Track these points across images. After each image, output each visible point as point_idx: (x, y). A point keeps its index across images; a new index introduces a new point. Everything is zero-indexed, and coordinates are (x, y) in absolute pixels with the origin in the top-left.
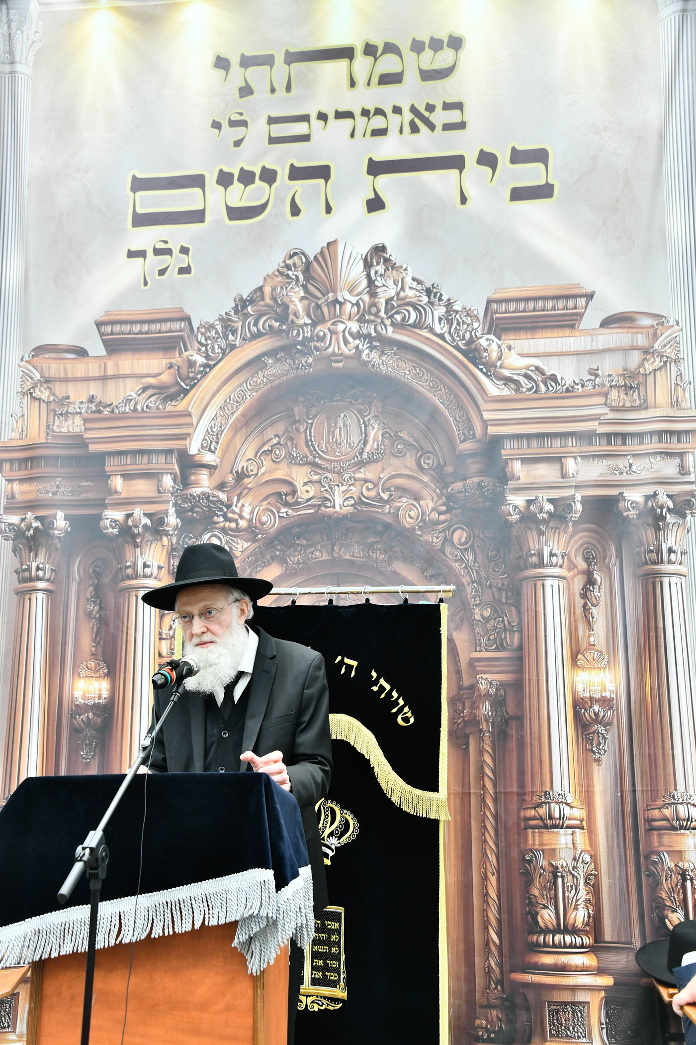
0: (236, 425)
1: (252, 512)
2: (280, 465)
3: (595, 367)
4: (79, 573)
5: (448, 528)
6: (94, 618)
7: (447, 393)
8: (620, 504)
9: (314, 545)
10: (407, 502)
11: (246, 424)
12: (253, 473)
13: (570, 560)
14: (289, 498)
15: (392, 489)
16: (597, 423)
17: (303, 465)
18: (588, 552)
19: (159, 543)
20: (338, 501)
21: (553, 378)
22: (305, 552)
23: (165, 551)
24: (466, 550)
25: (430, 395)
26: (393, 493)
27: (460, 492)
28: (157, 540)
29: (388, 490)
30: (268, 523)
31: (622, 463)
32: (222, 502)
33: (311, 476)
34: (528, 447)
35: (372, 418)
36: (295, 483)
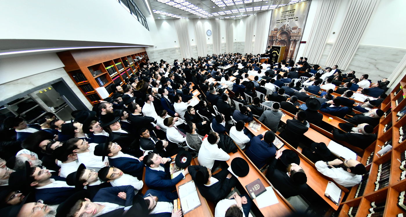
5: (287, 41)
16: (296, 35)
18: (294, 42)
21: (295, 32)
31: (297, 38)
34: (292, 36)
35: (285, 35)
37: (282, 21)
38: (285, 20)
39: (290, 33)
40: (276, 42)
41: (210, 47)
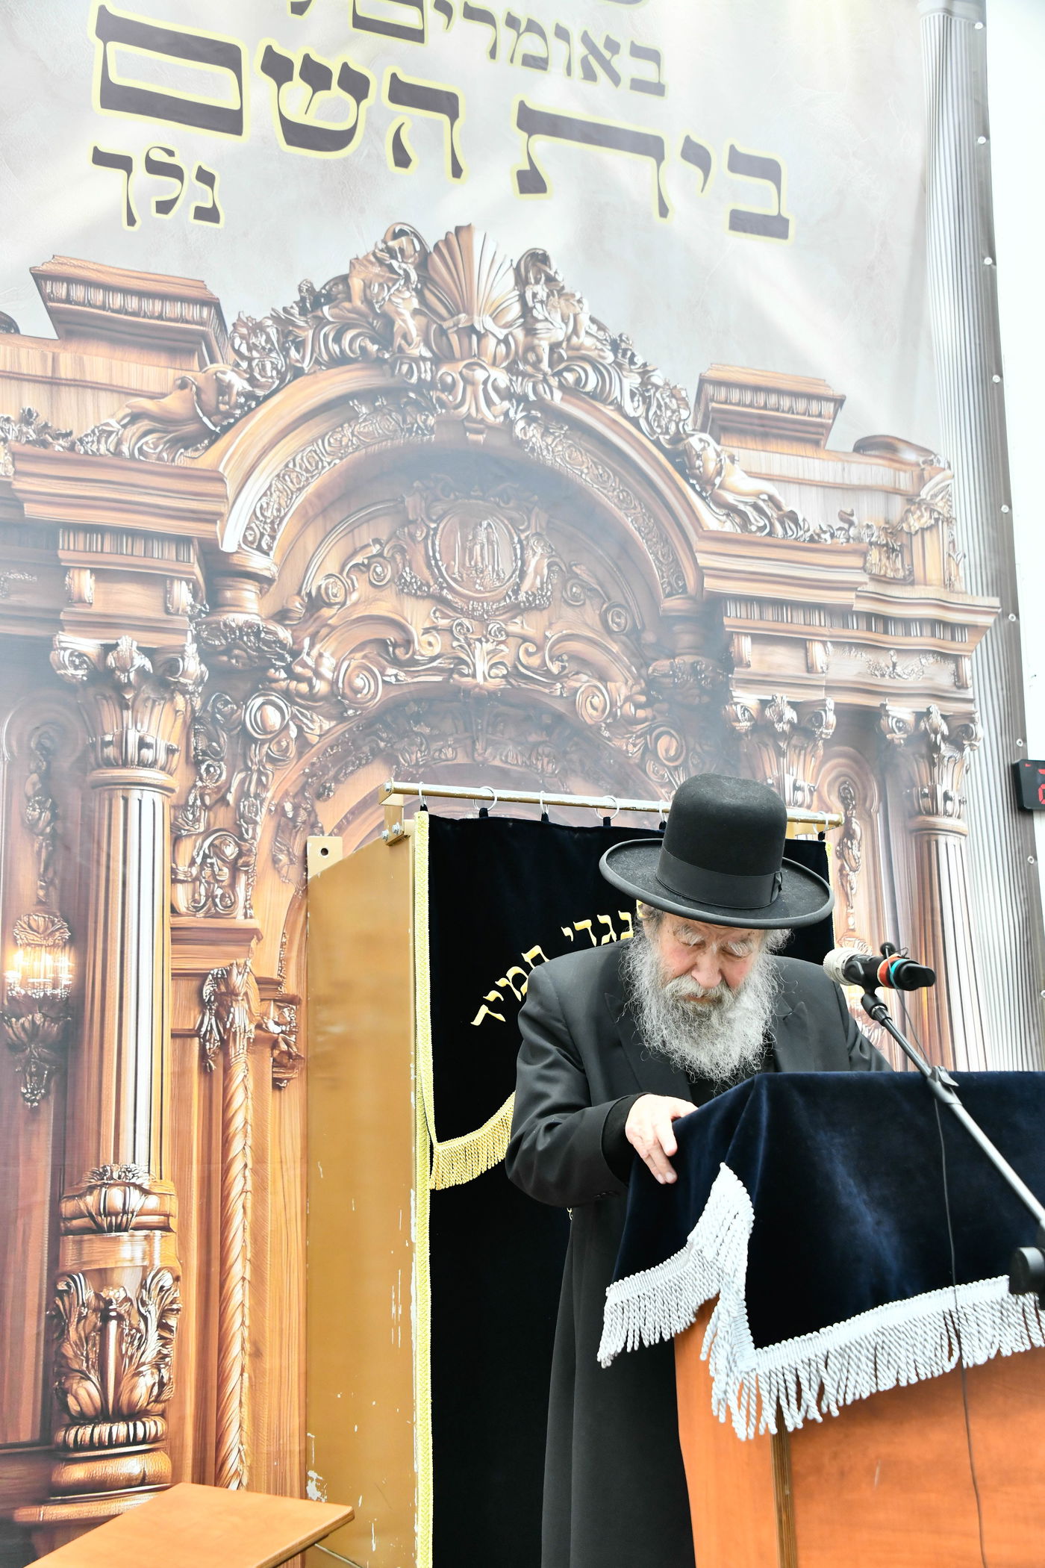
0: (307, 512)
1: (337, 668)
2: (383, 593)
3: (849, 511)
4: (9, 746)
5: (650, 730)
6: (42, 833)
7: (645, 514)
8: (882, 721)
9: (442, 736)
10: (588, 681)
11: (324, 512)
12: (337, 600)
13: (821, 799)
14: (399, 652)
15: (565, 657)
16: (853, 595)
17: (423, 598)
18: (845, 789)
19: (167, 706)
20: (482, 667)
21: (793, 517)
22: (428, 748)
23: (180, 721)
24: (676, 768)
25: (620, 514)
26: (567, 665)
27: (665, 676)
28: (163, 698)
29: (559, 658)
30: (365, 691)
31: (884, 660)
32: (283, 646)
33: (437, 618)
34: (761, 618)
35: (533, 536)
36: (409, 626)
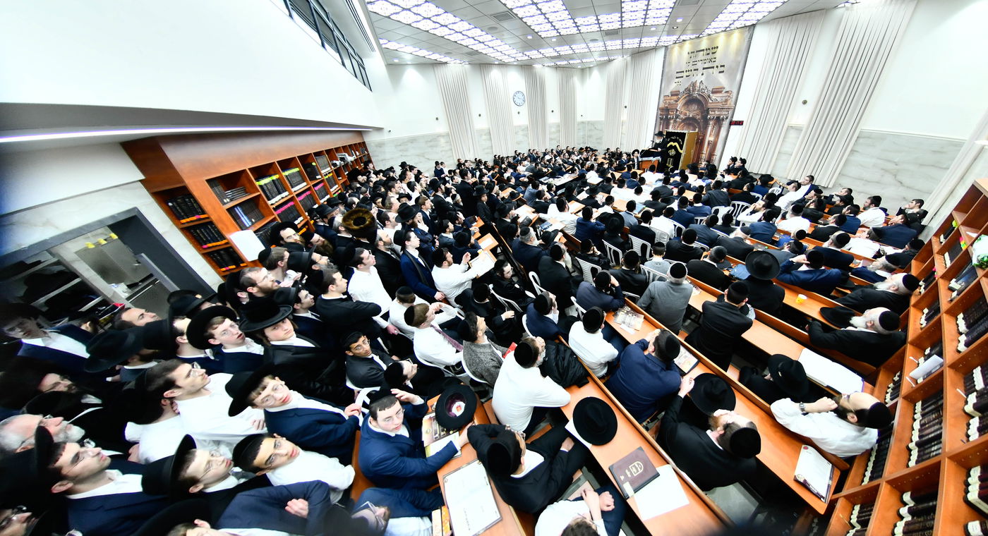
0: (682, 106)
1: (682, 117)
8: (720, 118)
16: (720, 107)
18: (716, 124)
20: (691, 115)
22: (686, 122)
25: (703, 102)
31: (722, 112)
37: (688, 74)
38: (695, 70)
39: (707, 102)
40: (675, 121)
41: (521, 133)
